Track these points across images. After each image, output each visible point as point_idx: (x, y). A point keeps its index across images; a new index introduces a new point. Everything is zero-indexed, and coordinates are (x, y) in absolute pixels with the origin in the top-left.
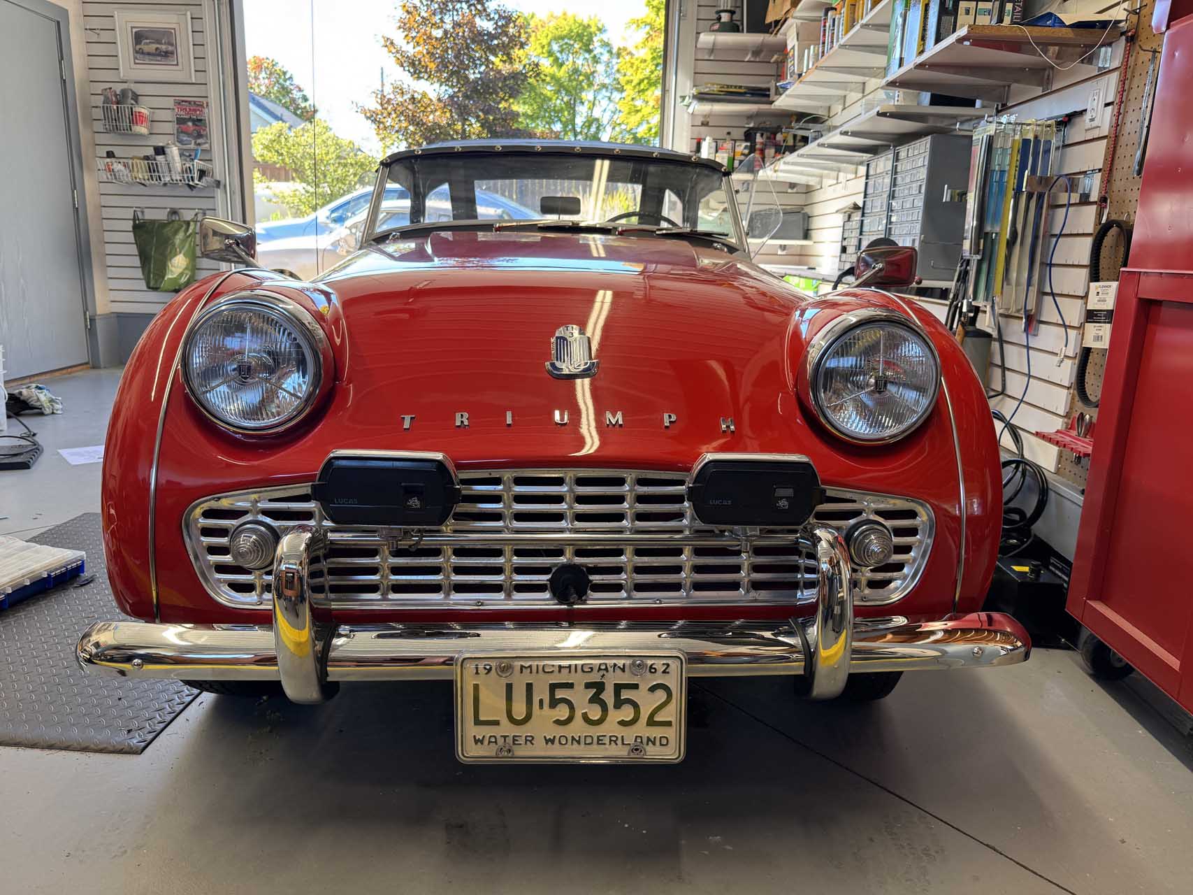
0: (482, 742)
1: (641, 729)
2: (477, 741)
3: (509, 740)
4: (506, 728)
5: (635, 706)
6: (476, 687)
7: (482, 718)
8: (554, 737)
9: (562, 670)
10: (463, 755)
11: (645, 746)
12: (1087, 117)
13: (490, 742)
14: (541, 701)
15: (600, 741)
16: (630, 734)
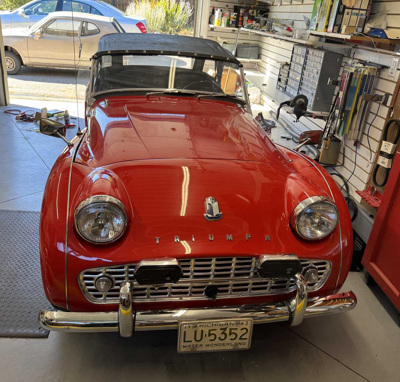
0: (185, 347)
1: (237, 341)
2: (184, 347)
3: (195, 346)
4: (194, 343)
5: (236, 335)
6: (185, 332)
7: (186, 340)
8: (209, 344)
9: (213, 325)
10: (179, 351)
11: (238, 345)
12: (390, 71)
13: (188, 347)
14: (206, 335)
15: (223, 345)
16: (233, 342)
